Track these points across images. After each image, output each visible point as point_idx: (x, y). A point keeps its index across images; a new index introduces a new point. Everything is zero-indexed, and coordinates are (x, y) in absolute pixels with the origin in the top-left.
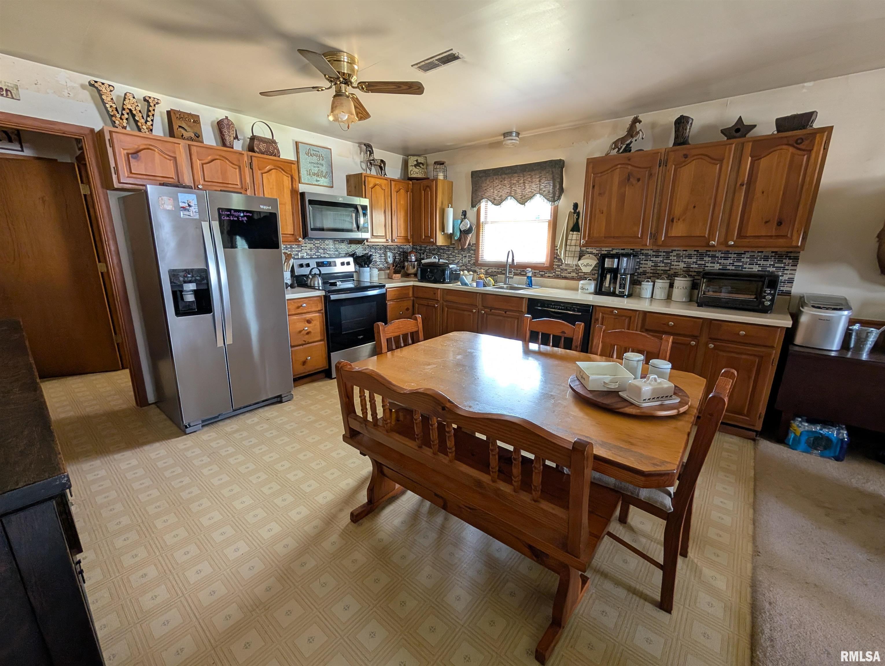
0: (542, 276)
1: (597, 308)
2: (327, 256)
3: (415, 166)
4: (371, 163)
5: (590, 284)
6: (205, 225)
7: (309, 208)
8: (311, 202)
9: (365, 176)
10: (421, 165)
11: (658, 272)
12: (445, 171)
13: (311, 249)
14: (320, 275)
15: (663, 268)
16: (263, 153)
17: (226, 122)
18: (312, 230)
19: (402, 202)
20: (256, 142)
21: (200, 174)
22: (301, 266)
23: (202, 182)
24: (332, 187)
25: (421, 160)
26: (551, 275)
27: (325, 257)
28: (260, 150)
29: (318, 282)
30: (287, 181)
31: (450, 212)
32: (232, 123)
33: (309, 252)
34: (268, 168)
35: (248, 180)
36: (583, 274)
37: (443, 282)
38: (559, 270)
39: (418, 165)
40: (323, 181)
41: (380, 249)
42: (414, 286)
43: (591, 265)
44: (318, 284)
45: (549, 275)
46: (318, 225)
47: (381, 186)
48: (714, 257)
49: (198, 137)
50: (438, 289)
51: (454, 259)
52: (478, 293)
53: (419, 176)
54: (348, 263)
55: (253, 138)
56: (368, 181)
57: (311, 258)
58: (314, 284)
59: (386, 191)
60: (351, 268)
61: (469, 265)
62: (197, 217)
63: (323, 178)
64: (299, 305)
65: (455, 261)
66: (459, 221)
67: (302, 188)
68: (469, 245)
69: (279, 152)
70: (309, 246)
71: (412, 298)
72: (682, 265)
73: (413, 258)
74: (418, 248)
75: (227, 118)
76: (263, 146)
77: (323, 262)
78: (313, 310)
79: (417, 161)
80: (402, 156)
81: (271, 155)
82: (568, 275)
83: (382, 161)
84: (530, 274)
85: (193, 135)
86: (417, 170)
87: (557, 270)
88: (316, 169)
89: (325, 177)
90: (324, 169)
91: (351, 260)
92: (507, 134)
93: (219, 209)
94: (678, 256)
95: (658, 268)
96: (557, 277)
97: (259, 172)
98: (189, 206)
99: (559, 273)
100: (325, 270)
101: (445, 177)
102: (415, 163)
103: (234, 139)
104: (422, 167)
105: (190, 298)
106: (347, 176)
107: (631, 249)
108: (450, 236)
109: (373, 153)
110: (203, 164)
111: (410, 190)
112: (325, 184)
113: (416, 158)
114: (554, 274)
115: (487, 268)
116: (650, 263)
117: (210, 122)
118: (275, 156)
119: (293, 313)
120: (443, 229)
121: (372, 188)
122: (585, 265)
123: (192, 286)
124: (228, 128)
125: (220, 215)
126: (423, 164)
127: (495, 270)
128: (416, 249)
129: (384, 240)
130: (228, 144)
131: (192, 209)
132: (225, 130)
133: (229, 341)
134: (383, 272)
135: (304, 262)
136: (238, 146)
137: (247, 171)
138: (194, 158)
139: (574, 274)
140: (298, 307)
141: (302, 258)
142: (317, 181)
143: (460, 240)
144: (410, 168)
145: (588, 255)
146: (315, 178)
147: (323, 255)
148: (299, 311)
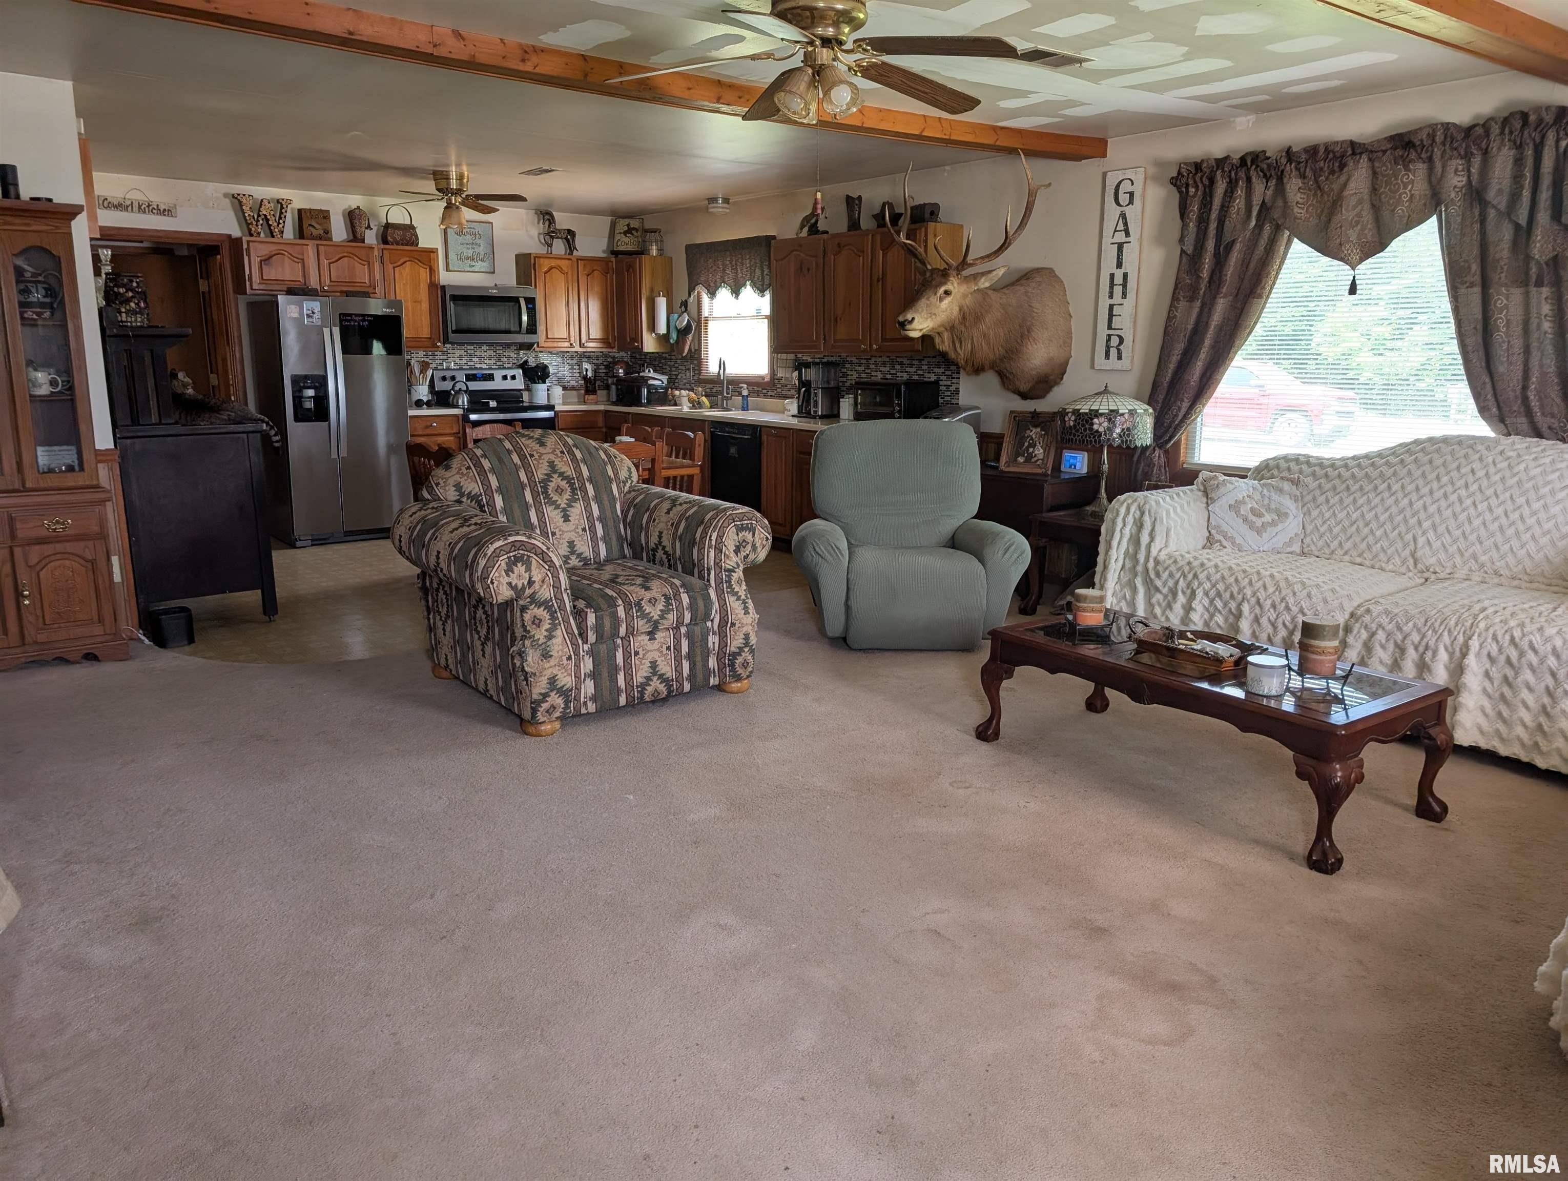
1: (763, 429)
2: (484, 366)
3: (625, 233)
4: (552, 237)
5: (792, 403)
6: (326, 331)
7: (451, 306)
8: (455, 298)
9: (535, 258)
10: (634, 232)
12: (660, 242)
13: (461, 357)
14: (466, 392)
16: (398, 244)
17: (357, 212)
18: (453, 332)
19: (597, 288)
20: (390, 231)
21: (327, 273)
22: (444, 379)
23: (328, 282)
24: (494, 272)
25: (635, 223)
26: (773, 394)
27: (481, 368)
28: (394, 238)
29: (464, 400)
30: (424, 274)
31: (662, 304)
32: (365, 213)
33: (458, 361)
34: (402, 261)
35: (378, 275)
37: (638, 403)
38: (780, 385)
39: (629, 231)
40: (480, 266)
41: (572, 358)
42: (607, 412)
44: (463, 402)
45: (771, 393)
46: (464, 325)
47: (559, 268)
48: (901, 364)
49: (327, 232)
50: (629, 413)
51: (677, 373)
53: (630, 248)
54: (513, 377)
55: (388, 226)
56: (540, 266)
57: (461, 369)
58: (457, 402)
59: (570, 273)
60: (519, 384)
61: (694, 381)
62: (319, 323)
63: (480, 262)
64: (429, 424)
66: (676, 316)
67: (445, 278)
68: (690, 349)
69: (417, 238)
70: (458, 353)
71: (604, 430)
73: (621, 371)
75: (358, 207)
76: (398, 234)
77: (475, 375)
78: (448, 431)
79: (628, 225)
80: (610, 218)
81: (407, 245)
82: (781, 393)
83: (569, 231)
84: (745, 393)
85: (321, 232)
86: (626, 240)
87: (778, 385)
88: (471, 251)
89: (482, 260)
90: (481, 250)
91: (519, 373)
92: (712, 200)
93: (340, 315)
94: (876, 364)
96: (779, 396)
97: (391, 266)
98: (313, 313)
99: (780, 390)
100: (474, 386)
101: (661, 250)
102: (626, 228)
103: (366, 228)
104: (635, 233)
105: (309, 405)
106: (517, 256)
108: (666, 337)
109: (554, 222)
110: (330, 264)
111: (611, 271)
112: (483, 270)
113: (627, 221)
114: (775, 392)
115: (711, 386)
116: (854, 373)
117: (341, 212)
118: (412, 244)
119: (421, 433)
120: (652, 327)
121: (546, 273)
123: (311, 393)
124: (360, 219)
125: (341, 321)
126: (637, 230)
129: (567, 344)
130: (358, 236)
131: (315, 315)
132: (356, 221)
133: (343, 453)
134: (574, 392)
135: (448, 374)
136: (371, 237)
137: (377, 266)
138: (322, 257)
139: (787, 392)
140: (427, 427)
141: (448, 369)
142: (471, 266)
143: (677, 342)
144: (617, 237)
146: (469, 262)
147: (478, 366)
148: (428, 431)
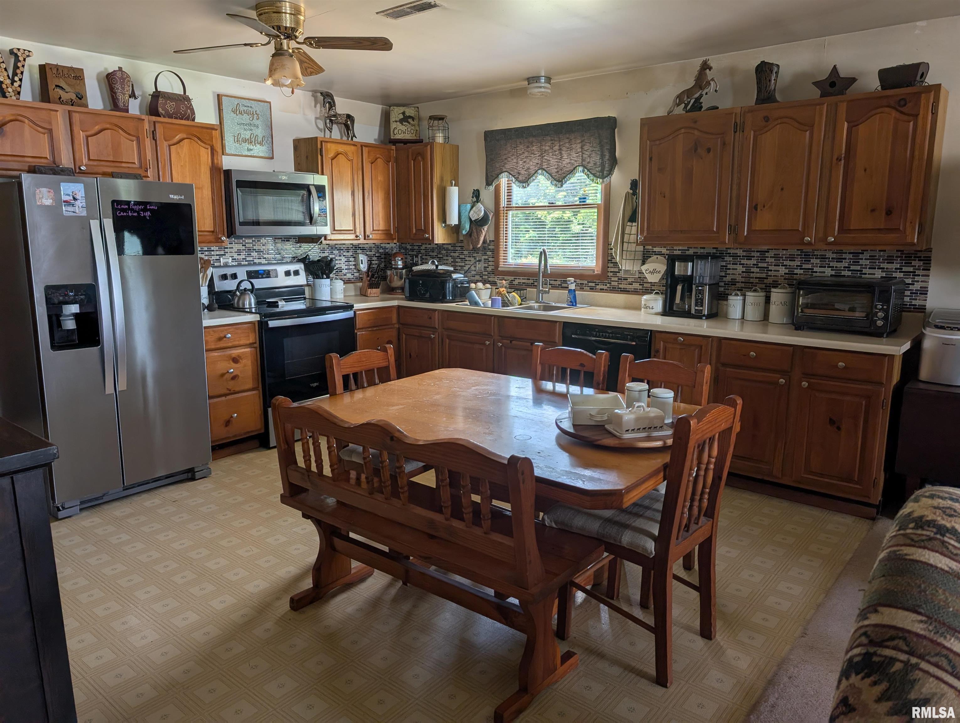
0: (592, 289)
1: (657, 335)
2: (263, 261)
3: (401, 121)
4: (331, 121)
5: (656, 300)
6: (95, 225)
7: (238, 194)
8: (241, 184)
9: (321, 142)
10: (410, 120)
11: (751, 280)
12: (446, 129)
13: (239, 252)
14: (252, 291)
15: (758, 275)
16: (170, 117)
17: (119, 74)
18: (241, 224)
19: (380, 178)
20: (161, 100)
21: (84, 149)
22: (224, 277)
23: (85, 161)
24: (272, 158)
25: (410, 112)
26: (605, 287)
27: (260, 264)
28: (167, 111)
29: (250, 301)
30: (205, 155)
31: (454, 193)
32: (128, 76)
33: (236, 256)
34: (177, 138)
35: (149, 155)
36: (649, 285)
37: (443, 300)
38: (616, 279)
39: (405, 119)
40: (260, 150)
41: (348, 250)
42: (399, 307)
43: (659, 272)
44: (250, 304)
45: (602, 287)
46: (251, 216)
47: (346, 154)
48: (823, 258)
49: (81, 97)
50: (435, 310)
51: (463, 264)
52: (492, 316)
53: (408, 136)
54: (296, 273)
55: (157, 95)
56: (327, 150)
57: (239, 265)
58: (244, 305)
59: (355, 161)
60: (301, 280)
61: (486, 273)
62: (84, 214)
63: (258, 146)
64: (222, 335)
65: (465, 268)
66: (469, 206)
67: (227, 163)
68: (484, 242)
69: (193, 113)
70: (236, 247)
71: (397, 326)
72: (783, 270)
73: (400, 263)
74: (409, 247)
75: (120, 69)
76: (170, 106)
77: (257, 272)
78: (243, 342)
79: (404, 113)
80: (381, 106)
81: (182, 119)
82: (629, 287)
83: (349, 117)
84: (572, 287)
85: (74, 97)
86: (403, 128)
87: (613, 279)
88: (248, 133)
89: (261, 144)
90: (260, 132)
91: (300, 267)
92: (533, 79)
93: (113, 202)
94: (776, 257)
95: (752, 275)
96: (614, 290)
97: (166, 144)
98: (75, 199)
99: (616, 284)
100: (259, 283)
101: (447, 138)
102: (401, 116)
103: (130, 97)
104: (412, 122)
105: (70, 325)
106: (295, 141)
107: (714, 248)
108: (457, 229)
109: (335, 106)
110: (87, 137)
111: (392, 159)
112: (261, 155)
113: (402, 109)
114: (608, 285)
115: (512, 278)
116: (740, 269)
117: (96, 76)
118: (187, 119)
119: (213, 347)
120: (443, 218)
121: (333, 159)
122: (650, 272)
123: (74, 309)
124: (122, 84)
125: (114, 210)
126: (413, 119)
127: (524, 281)
128: (406, 249)
129: (352, 237)
130: (121, 105)
131: (78, 203)
132: (118, 86)
133: (122, 386)
134: (351, 285)
135: (229, 271)
136: (134, 107)
137: (148, 142)
138: (76, 129)
139: (636, 286)
140: (220, 339)
141: (226, 265)
142: (249, 150)
143: (470, 234)
144: (393, 125)
145: (656, 256)
146: (246, 146)
147: (256, 261)
148: (222, 344)
